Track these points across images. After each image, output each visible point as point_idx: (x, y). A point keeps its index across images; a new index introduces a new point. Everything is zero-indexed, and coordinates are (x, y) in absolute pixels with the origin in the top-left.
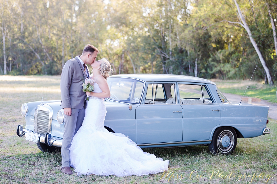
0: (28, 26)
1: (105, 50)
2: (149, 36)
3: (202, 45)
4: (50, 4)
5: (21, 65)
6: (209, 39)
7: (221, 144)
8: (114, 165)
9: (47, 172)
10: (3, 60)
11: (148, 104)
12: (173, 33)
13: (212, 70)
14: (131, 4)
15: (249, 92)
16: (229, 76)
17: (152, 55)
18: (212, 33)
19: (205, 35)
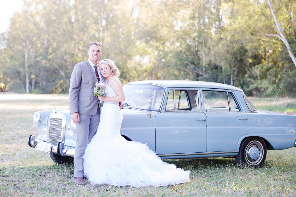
0: (52, 41)
1: (134, 67)
2: (181, 51)
3: (237, 61)
4: (75, 18)
5: (44, 83)
6: (245, 53)
7: (250, 156)
8: (131, 174)
9: (58, 182)
10: (25, 78)
11: (168, 111)
12: (207, 48)
13: (248, 87)
14: (161, 17)
15: (287, 110)
16: (267, 93)
17: (184, 71)
18: (248, 48)
19: (241, 50)
